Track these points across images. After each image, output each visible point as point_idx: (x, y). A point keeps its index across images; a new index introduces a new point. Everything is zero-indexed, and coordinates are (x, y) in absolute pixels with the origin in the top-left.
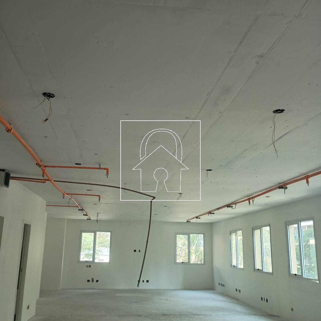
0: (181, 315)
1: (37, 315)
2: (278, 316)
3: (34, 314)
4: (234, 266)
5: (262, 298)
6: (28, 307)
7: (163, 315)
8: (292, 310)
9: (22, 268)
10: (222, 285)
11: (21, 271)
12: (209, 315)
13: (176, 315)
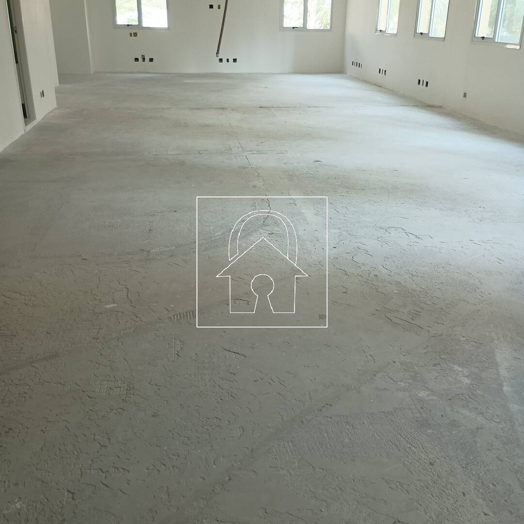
0: (288, 107)
1: (60, 106)
2: (441, 107)
3: (55, 106)
4: (381, 31)
5: (419, 81)
6: (43, 94)
7: (260, 107)
8: (465, 95)
9: (16, 27)
10: (358, 64)
11: (15, 32)
12: (333, 107)
13: (281, 107)
